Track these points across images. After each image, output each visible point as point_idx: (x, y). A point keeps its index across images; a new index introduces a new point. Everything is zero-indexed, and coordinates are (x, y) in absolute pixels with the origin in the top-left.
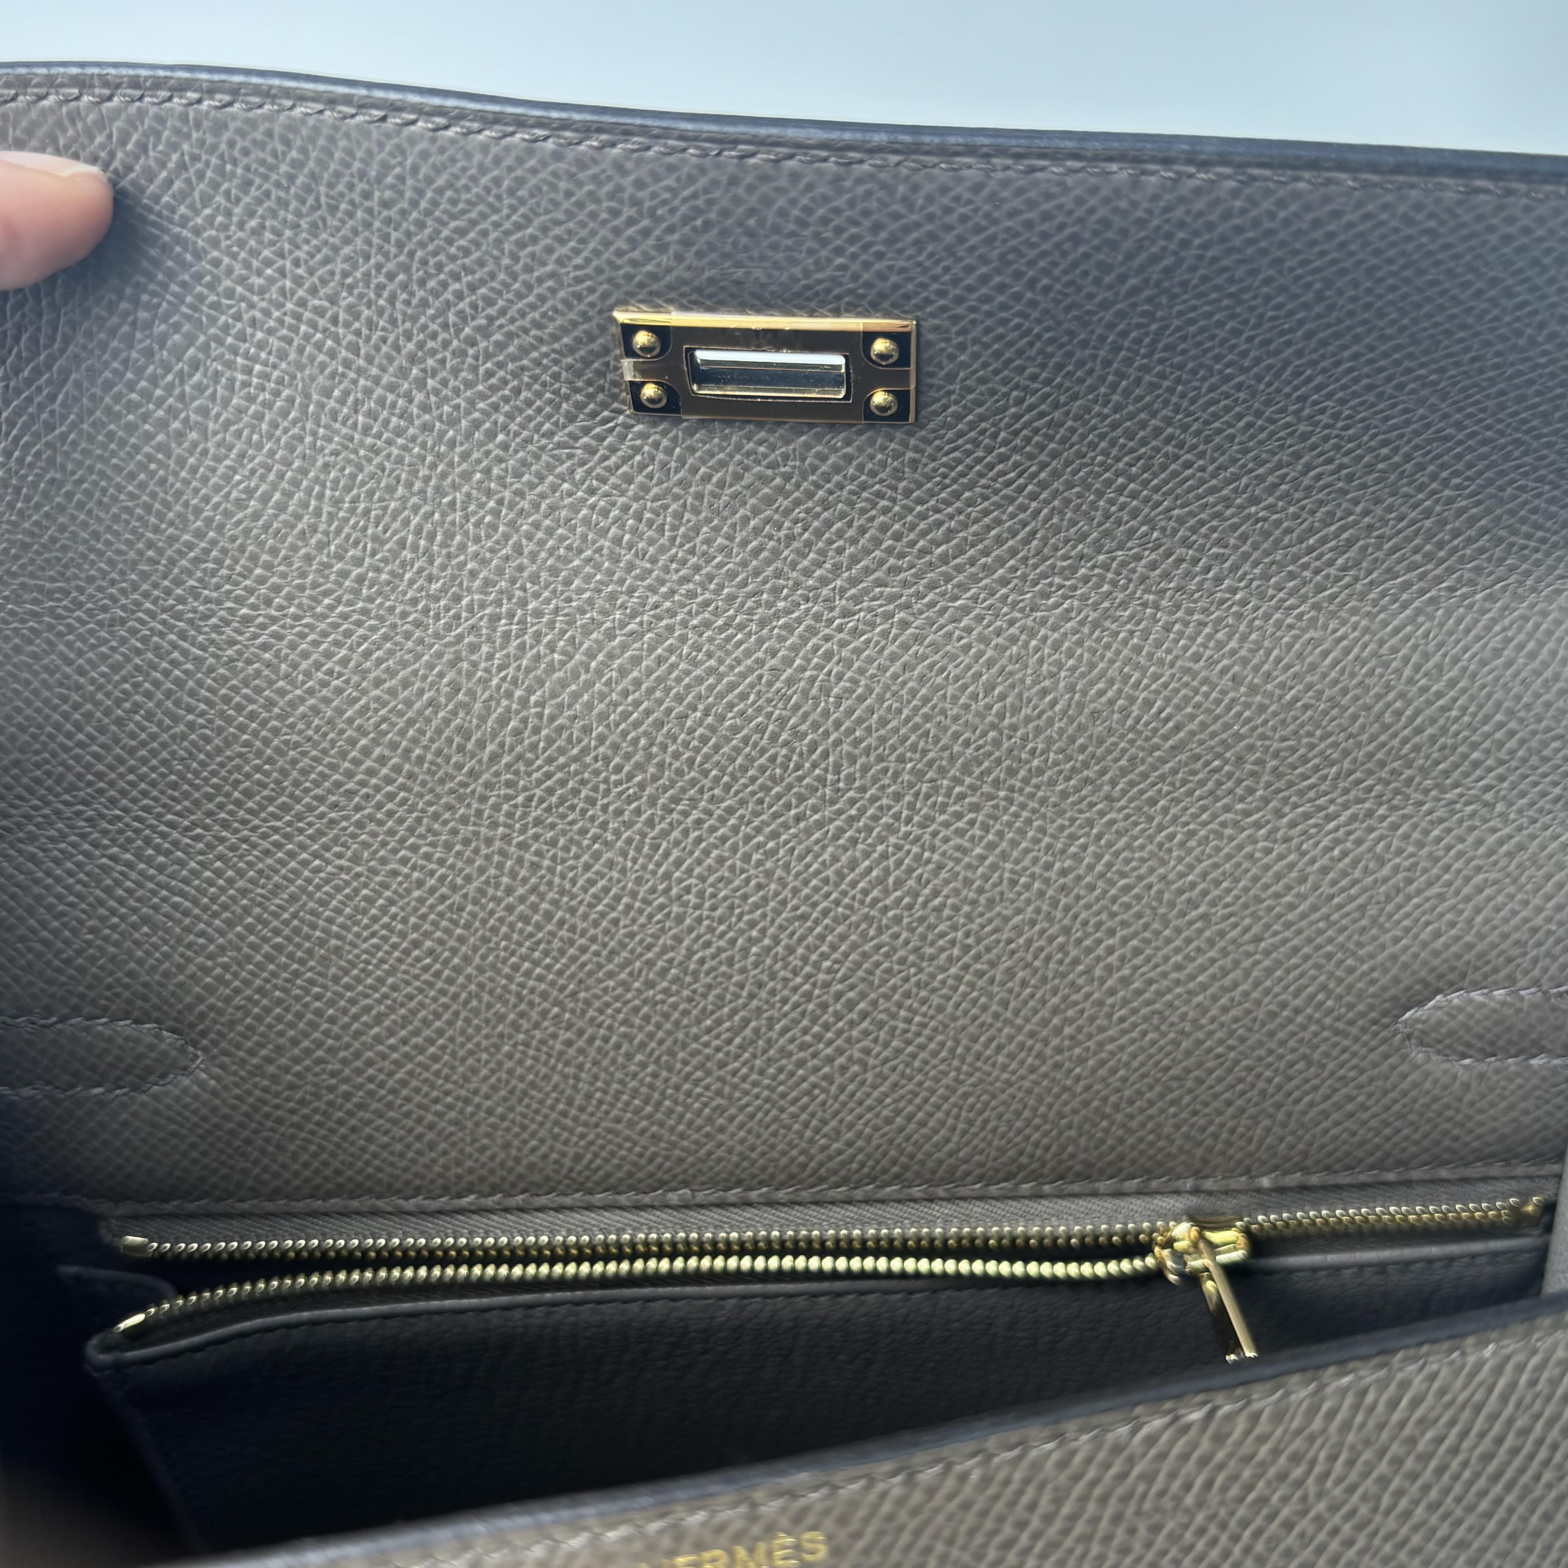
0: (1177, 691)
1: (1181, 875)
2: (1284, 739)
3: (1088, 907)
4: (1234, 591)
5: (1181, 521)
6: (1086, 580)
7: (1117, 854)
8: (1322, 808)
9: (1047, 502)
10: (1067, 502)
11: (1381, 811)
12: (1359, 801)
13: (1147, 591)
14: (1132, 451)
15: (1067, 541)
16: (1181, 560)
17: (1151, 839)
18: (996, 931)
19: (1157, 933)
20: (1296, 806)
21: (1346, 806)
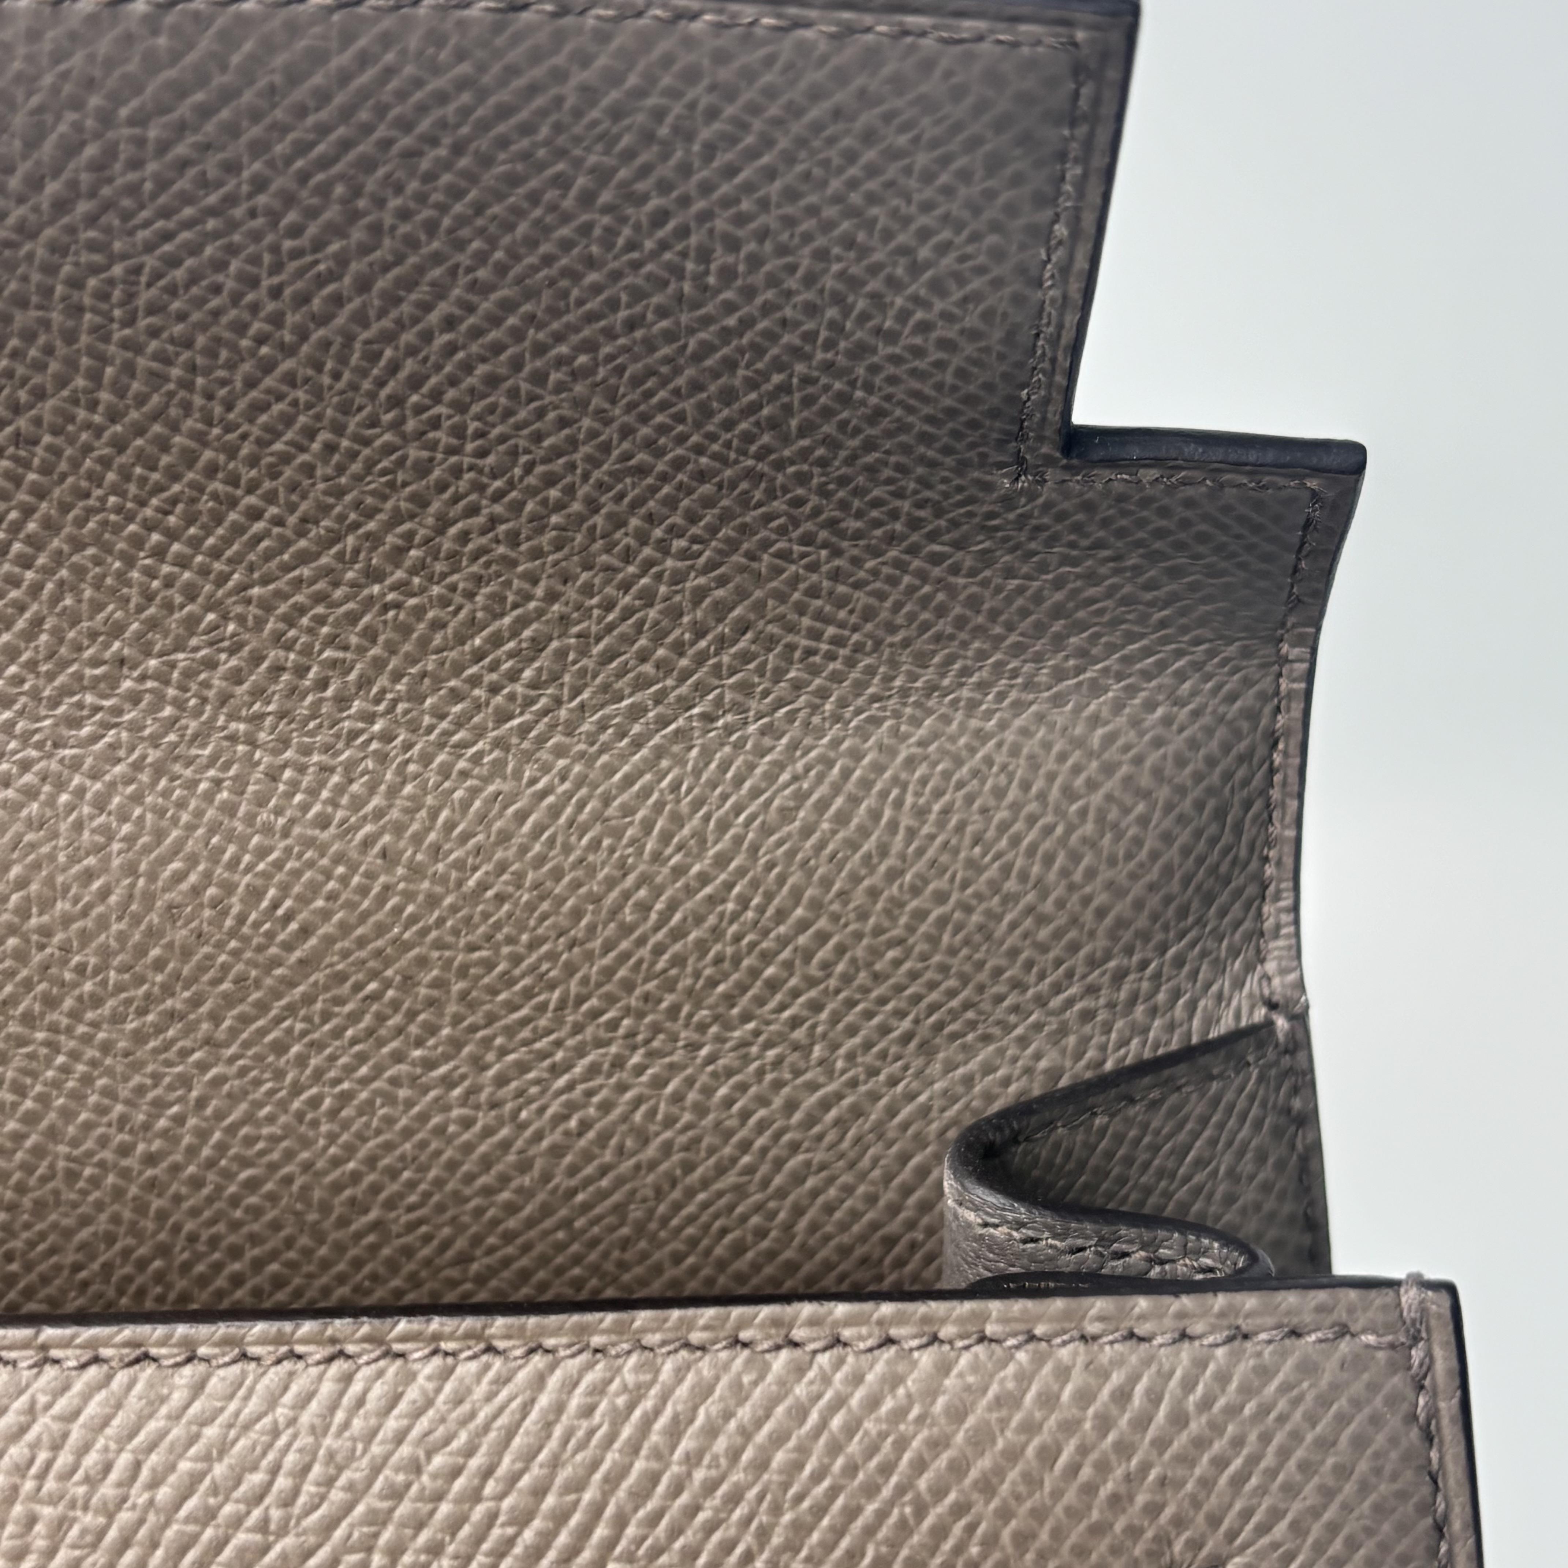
0: (297, 874)
1: (336, 1162)
2: (472, 948)
3: (195, 1212)
4: (370, 718)
5: (267, 606)
6: (134, 698)
7: (232, 1130)
8: (544, 1055)
9: (48, 571)
10: (80, 571)
11: (636, 1059)
12: (600, 1043)
13: (232, 717)
14: (159, 489)
15: (93, 635)
16: (278, 669)
17: (283, 1105)
18: (53, 1251)
19: (307, 1253)
20: (503, 1052)
21: (580, 1051)
